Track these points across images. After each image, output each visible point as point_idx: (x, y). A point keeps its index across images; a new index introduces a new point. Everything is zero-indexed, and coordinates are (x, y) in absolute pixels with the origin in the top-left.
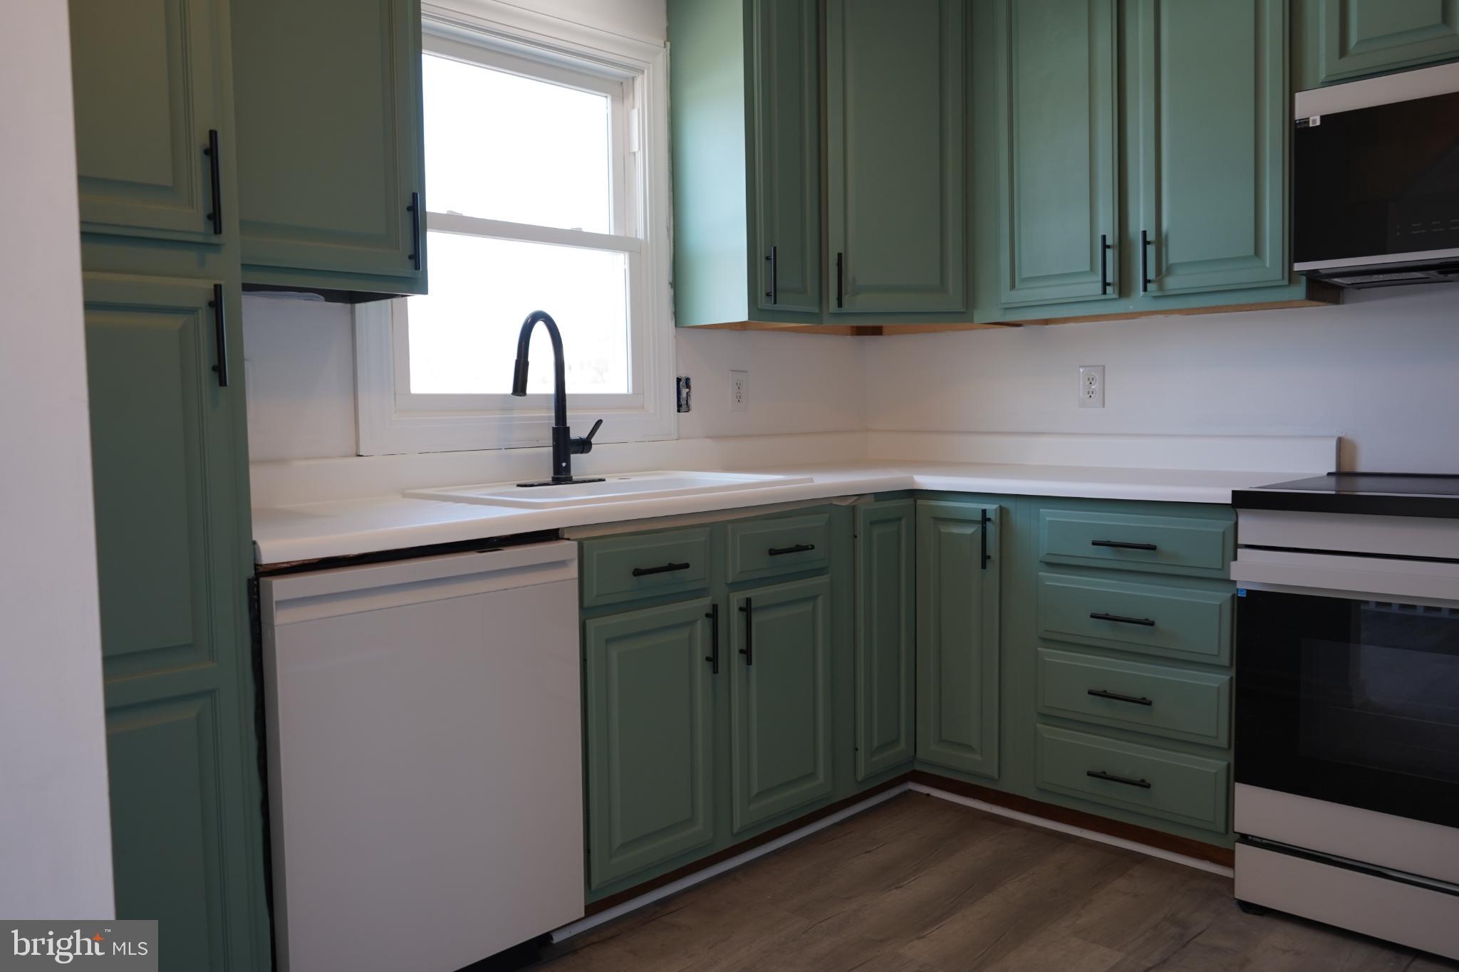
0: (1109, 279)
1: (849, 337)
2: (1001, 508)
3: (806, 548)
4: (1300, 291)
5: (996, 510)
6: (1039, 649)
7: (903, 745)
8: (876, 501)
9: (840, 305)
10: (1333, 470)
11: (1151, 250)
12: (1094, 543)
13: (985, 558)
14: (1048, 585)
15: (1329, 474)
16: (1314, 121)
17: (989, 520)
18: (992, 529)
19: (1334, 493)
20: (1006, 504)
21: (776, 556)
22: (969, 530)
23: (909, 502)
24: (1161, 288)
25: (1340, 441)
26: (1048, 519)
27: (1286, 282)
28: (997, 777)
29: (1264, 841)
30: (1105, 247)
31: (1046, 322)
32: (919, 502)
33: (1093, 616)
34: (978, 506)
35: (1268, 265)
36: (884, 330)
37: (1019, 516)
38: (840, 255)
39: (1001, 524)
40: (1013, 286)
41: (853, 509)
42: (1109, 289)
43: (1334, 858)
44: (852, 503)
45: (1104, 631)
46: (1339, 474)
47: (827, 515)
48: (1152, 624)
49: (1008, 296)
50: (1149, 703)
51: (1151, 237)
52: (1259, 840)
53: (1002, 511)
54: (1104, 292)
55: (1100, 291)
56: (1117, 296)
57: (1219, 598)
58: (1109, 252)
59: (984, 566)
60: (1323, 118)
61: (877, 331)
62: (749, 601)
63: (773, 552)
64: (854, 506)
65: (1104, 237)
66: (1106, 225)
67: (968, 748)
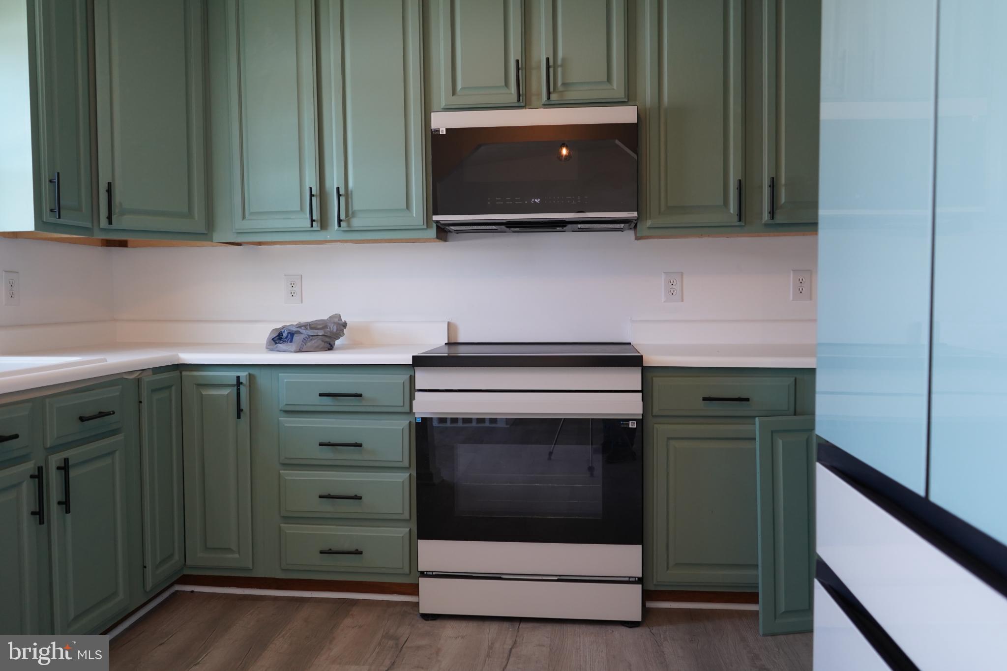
0: (314, 218)
1: (100, 248)
2: (250, 374)
3: (108, 414)
4: (433, 233)
5: (246, 376)
6: (281, 472)
7: (176, 557)
8: (154, 374)
9: (110, 223)
10: (447, 342)
11: (342, 199)
12: (321, 395)
13: (239, 411)
14: (287, 426)
15: (446, 344)
16: (442, 131)
17: (242, 383)
18: (244, 391)
19: (447, 355)
20: (253, 371)
21: (85, 422)
22: (225, 392)
23: (176, 374)
24: (349, 225)
25: (449, 324)
26: (285, 381)
27: (425, 227)
28: (251, 566)
29: (434, 573)
30: (311, 195)
31: (260, 244)
32: (184, 373)
33: (321, 444)
34: (234, 374)
35: (415, 216)
36: (129, 244)
37: (263, 379)
38: (109, 184)
39: (250, 386)
40: (244, 217)
41: (138, 381)
42: (314, 224)
43: (474, 575)
44: (138, 376)
45: (328, 454)
46: (449, 344)
47: (121, 387)
48: (360, 445)
49: (241, 225)
50: (360, 498)
51: (342, 192)
52: (431, 573)
53: (251, 377)
54: (312, 226)
55: (308, 224)
56: (319, 229)
57: (401, 424)
58: (314, 199)
59: (239, 417)
60: (447, 130)
61: (123, 244)
62: (66, 460)
63: (82, 419)
64: (138, 379)
65: (311, 189)
66: (311, 180)
67: (229, 550)
